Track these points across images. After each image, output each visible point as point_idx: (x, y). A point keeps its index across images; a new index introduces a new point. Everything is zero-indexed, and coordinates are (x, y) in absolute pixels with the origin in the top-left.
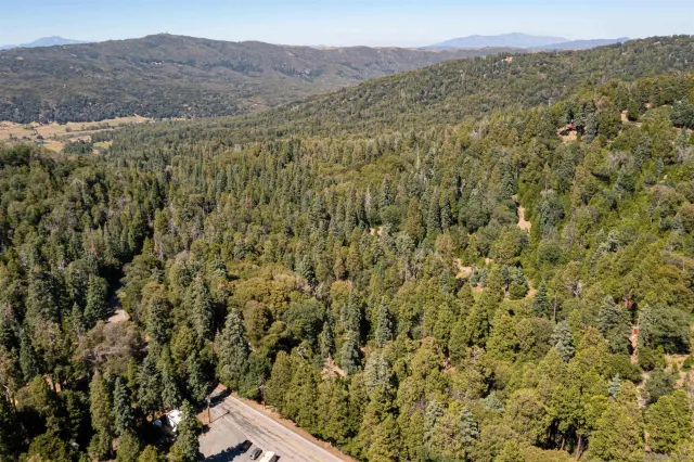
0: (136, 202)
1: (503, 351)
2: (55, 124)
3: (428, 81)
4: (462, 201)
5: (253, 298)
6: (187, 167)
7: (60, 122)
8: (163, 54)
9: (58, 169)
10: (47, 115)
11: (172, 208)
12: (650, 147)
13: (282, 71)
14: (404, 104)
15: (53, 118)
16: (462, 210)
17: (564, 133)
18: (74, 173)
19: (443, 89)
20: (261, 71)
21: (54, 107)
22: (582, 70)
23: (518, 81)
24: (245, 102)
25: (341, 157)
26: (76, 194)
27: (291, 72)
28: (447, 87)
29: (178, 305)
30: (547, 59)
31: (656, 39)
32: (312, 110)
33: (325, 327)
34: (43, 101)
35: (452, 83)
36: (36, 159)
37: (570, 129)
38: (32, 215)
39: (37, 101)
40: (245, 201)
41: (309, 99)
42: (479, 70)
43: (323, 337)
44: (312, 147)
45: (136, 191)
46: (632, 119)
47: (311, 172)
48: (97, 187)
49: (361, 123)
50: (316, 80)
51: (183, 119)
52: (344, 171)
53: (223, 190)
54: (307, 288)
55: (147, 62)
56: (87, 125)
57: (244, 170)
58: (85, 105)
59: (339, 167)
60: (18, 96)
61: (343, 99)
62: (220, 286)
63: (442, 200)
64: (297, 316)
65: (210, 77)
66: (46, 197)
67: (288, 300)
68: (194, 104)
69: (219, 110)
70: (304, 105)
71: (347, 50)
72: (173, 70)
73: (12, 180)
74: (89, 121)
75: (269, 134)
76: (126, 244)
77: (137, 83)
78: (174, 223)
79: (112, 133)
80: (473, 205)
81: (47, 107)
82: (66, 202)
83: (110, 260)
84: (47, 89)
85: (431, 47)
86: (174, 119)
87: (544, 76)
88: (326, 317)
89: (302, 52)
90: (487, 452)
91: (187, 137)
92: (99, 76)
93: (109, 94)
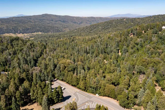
0: (40, 48)
1: (108, 73)
2: (21, 34)
3: (106, 25)
4: (107, 48)
5: (62, 64)
6: (51, 43)
7: (22, 33)
8: (46, 18)
9: (25, 41)
10: (20, 32)
11: (48, 49)
12: (147, 38)
13: (73, 22)
14: (100, 30)
15: (21, 33)
16: (107, 50)
17: (130, 35)
18: (28, 42)
19: (109, 26)
20: (68, 22)
21: (21, 30)
22: (142, 22)
23: (127, 25)
24: (64, 29)
25: (83, 40)
26: (28, 46)
27: (75, 23)
28: (110, 26)
29: (48, 65)
30: (134, 20)
31: (159, 15)
32: (79, 31)
33: (76, 69)
34: (19, 29)
35: (111, 25)
36: (20, 39)
37: (132, 34)
38: (20, 50)
39: (18, 29)
40: (63, 49)
41: (79, 29)
42: (118, 22)
43: (75, 71)
44: (78, 38)
45: (40, 46)
46: (145, 32)
47: (77, 43)
48: (32, 45)
49: (90, 34)
50: (81, 25)
51: (50, 33)
52: (84, 43)
53: (58, 47)
54: (73, 63)
55: (42, 20)
56: (29, 34)
57: (63, 43)
58: (28, 30)
59: (83, 42)
60: (14, 28)
61: (86, 29)
62: (56, 61)
63: (103, 48)
64: (70, 67)
65: (56, 24)
66: (22, 47)
67: (69, 64)
68: (53, 30)
69: (58, 31)
70: (77, 30)
71: (88, 18)
72: (48, 22)
73: (16, 43)
74: (29, 33)
75: (69, 36)
76: (38, 56)
77: (40, 25)
78: (48, 52)
79: (34, 36)
80: (109, 49)
81: (20, 30)
82: (26, 47)
83: (35, 58)
84: (20, 26)
85: (108, 17)
86: (48, 33)
87: (132, 23)
88: (76, 68)
89: (78, 18)
90: (100, 85)
91: (51, 37)
92: (31, 23)
93: (33, 27)
